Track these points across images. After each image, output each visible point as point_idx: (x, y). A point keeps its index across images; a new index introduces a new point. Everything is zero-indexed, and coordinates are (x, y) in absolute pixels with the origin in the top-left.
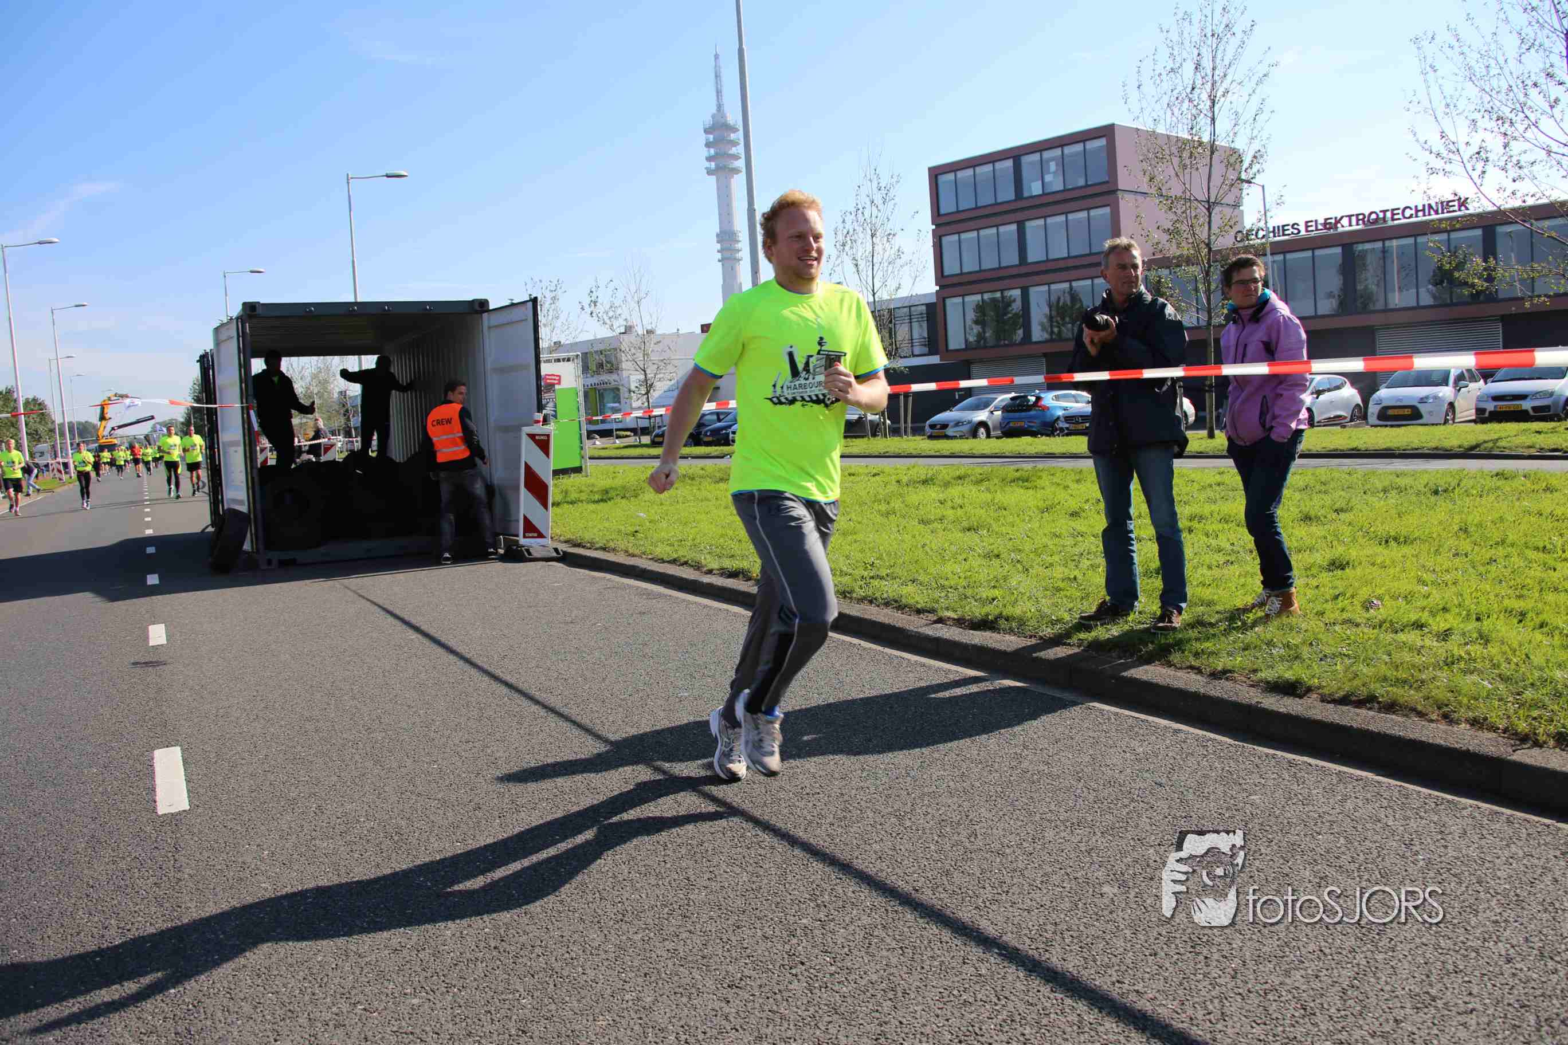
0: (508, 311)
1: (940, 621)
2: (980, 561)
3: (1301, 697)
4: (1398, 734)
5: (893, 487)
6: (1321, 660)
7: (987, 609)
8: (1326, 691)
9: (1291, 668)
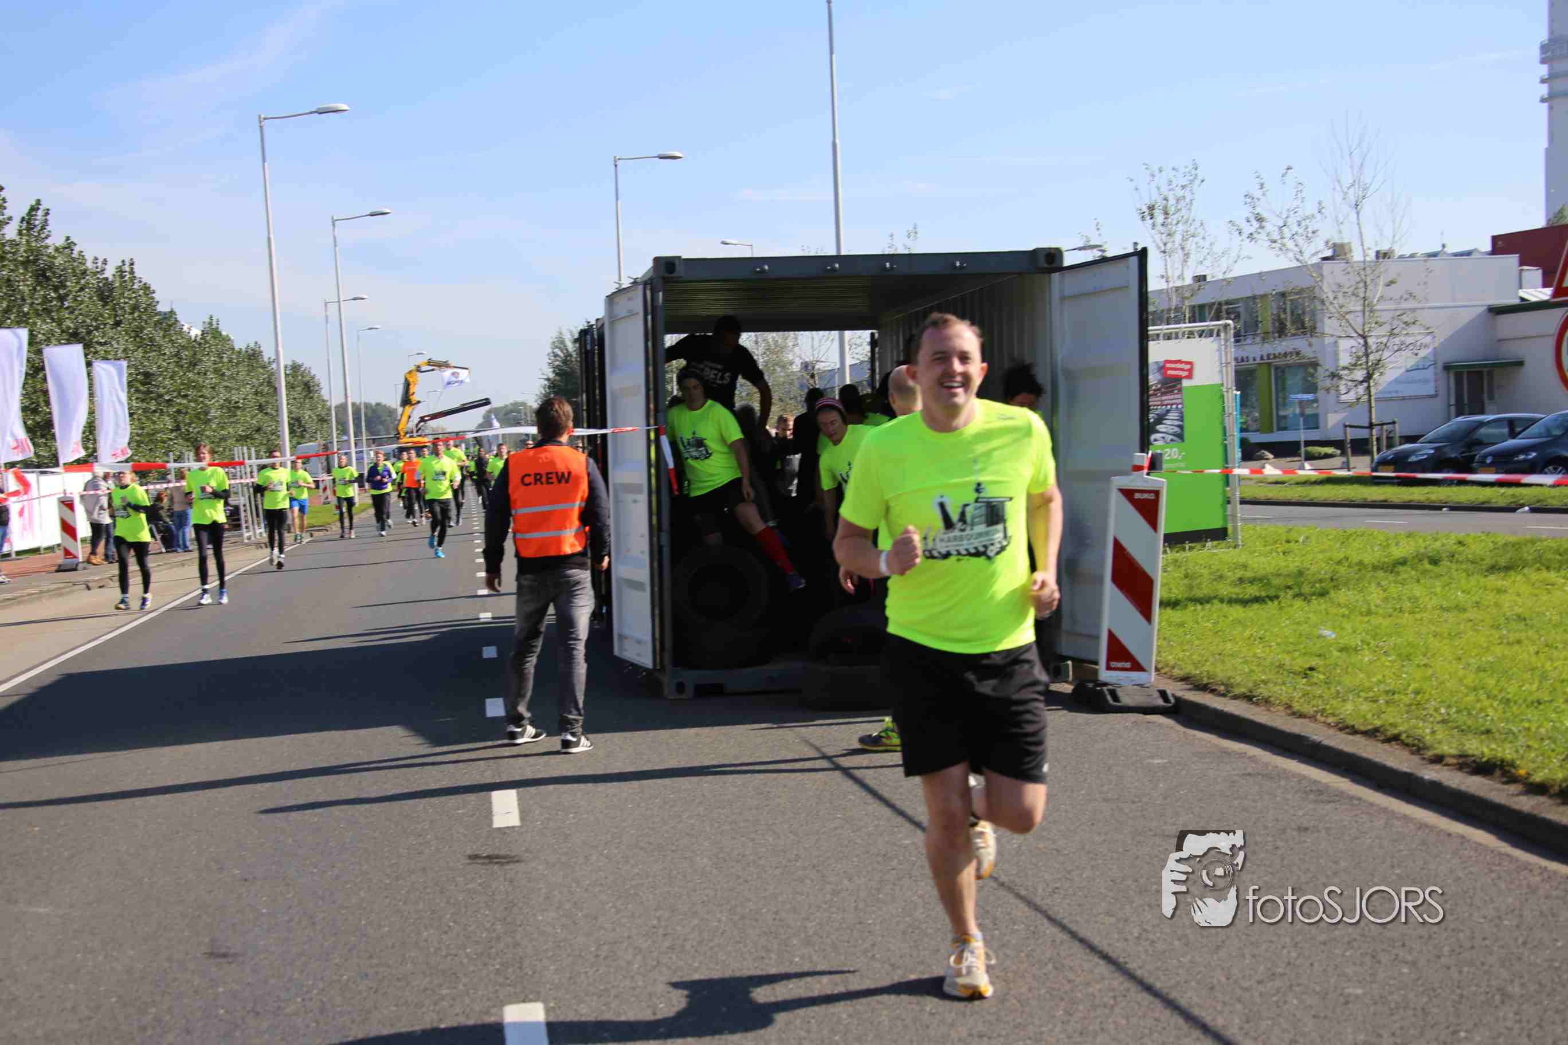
0: (1095, 269)
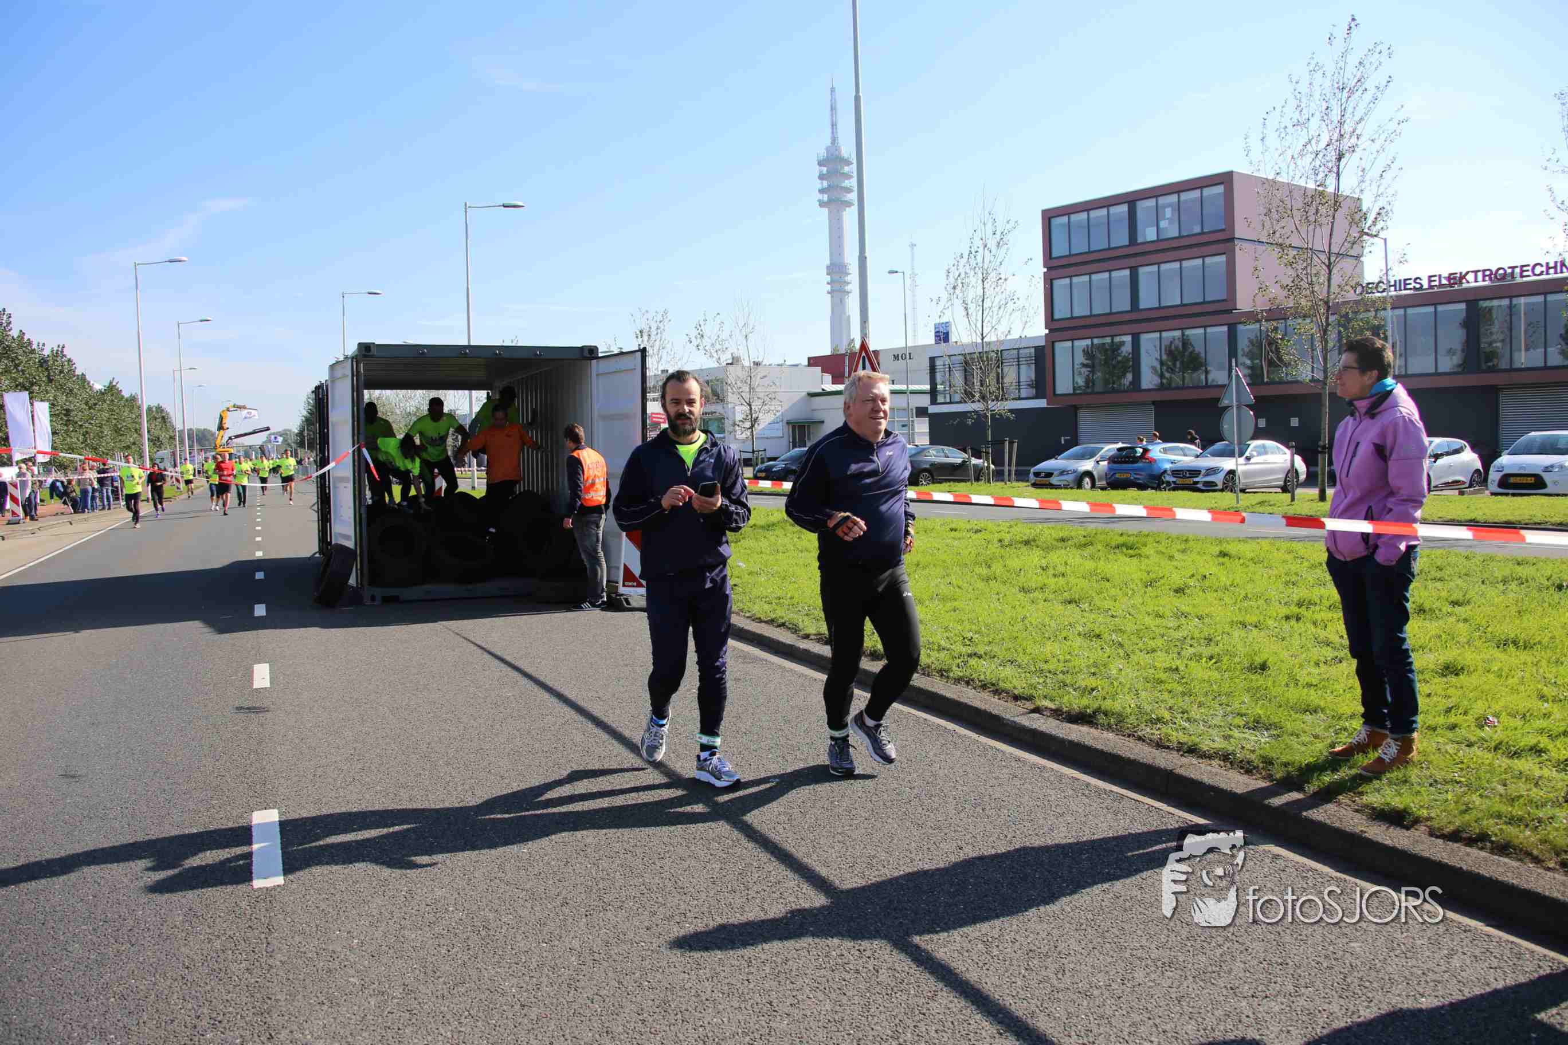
0: (617, 358)
1: (1037, 710)
2: (1079, 641)
3: (1408, 828)
4: (1511, 881)
5: (994, 549)
6: (1431, 785)
7: (1085, 702)
8: (1435, 824)
9: (1400, 795)
